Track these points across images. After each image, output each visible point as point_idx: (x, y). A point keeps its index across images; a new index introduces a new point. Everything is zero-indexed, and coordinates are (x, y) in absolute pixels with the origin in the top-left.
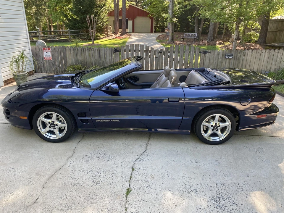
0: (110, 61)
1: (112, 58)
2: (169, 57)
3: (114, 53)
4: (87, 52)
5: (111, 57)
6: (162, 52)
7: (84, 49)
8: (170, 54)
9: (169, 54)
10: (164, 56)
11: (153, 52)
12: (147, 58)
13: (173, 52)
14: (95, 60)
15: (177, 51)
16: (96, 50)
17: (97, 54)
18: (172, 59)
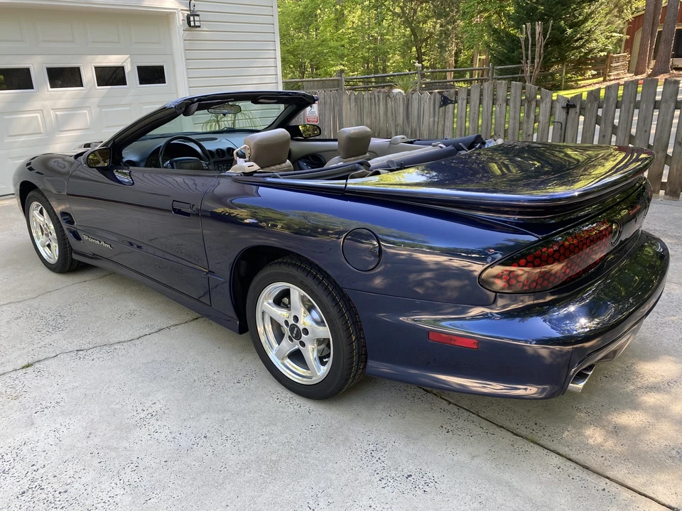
0: (429, 129)
1: (434, 120)
2: (598, 121)
3: (441, 106)
4: (381, 104)
5: (432, 119)
6: (578, 106)
7: (377, 98)
8: (605, 113)
9: (600, 112)
10: (582, 118)
11: (549, 105)
12: (528, 122)
13: (614, 106)
14: (397, 125)
15: (630, 102)
16: (401, 100)
17: (401, 109)
18: (610, 130)
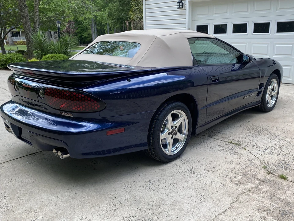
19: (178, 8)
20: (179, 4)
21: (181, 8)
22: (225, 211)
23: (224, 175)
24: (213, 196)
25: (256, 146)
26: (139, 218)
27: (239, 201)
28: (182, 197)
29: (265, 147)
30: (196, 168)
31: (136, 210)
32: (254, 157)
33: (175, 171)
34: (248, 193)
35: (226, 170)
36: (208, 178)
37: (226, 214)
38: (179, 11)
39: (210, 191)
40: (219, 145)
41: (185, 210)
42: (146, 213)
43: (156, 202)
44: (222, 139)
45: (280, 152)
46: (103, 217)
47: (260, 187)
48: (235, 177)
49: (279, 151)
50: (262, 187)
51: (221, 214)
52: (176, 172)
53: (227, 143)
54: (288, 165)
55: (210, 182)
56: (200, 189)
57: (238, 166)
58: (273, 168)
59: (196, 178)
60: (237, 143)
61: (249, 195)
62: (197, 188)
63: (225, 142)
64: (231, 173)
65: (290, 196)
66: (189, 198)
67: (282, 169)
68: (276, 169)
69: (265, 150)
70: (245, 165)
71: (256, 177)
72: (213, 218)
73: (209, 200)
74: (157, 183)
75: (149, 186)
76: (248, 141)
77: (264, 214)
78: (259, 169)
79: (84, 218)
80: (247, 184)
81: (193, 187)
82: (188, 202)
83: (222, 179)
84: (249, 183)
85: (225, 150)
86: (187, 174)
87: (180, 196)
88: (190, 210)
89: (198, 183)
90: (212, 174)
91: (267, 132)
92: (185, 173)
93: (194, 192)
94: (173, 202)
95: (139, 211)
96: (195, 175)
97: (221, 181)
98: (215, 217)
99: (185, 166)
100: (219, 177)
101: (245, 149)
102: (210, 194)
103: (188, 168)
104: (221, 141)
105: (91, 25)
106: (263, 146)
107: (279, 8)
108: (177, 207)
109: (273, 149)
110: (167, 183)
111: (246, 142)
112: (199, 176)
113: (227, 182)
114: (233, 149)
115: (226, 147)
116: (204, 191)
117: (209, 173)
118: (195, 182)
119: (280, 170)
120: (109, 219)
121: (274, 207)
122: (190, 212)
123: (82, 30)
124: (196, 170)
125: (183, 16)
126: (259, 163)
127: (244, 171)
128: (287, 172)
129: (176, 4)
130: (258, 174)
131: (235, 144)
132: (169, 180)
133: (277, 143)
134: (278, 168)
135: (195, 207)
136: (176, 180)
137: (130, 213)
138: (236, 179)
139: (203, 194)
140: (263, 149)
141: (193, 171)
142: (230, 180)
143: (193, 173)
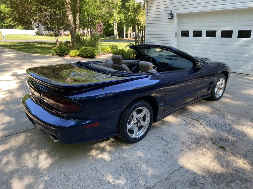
19: (169, 19)
20: (169, 16)
21: (171, 19)
22: (179, 169)
23: (183, 143)
24: (173, 157)
25: (209, 123)
26: (125, 169)
27: (189, 162)
28: (153, 156)
29: (215, 124)
30: (166, 136)
31: (124, 163)
32: (206, 131)
33: (152, 137)
34: (196, 157)
35: (185, 139)
36: (172, 144)
37: (179, 171)
38: (169, 21)
39: (172, 153)
40: (184, 120)
41: (154, 166)
42: (129, 166)
43: (137, 159)
44: (187, 116)
45: (225, 129)
46: (103, 166)
47: (205, 153)
48: (190, 145)
49: (225, 127)
50: (207, 153)
51: (176, 171)
52: (153, 139)
53: (190, 119)
54: (228, 138)
55: (174, 147)
56: (166, 152)
57: (194, 137)
58: (217, 140)
59: (165, 144)
60: (197, 119)
61: (197, 159)
62: (164, 151)
63: (189, 118)
64: (188, 142)
65: (224, 162)
66: (158, 158)
67: (223, 141)
68: (219, 140)
69: (215, 126)
70: (199, 137)
71: (204, 146)
72: (170, 173)
73: (170, 160)
74: (139, 145)
75: (134, 147)
76: (205, 118)
77: (204, 173)
78: (208, 140)
79: (92, 165)
80: (197, 150)
81: (162, 150)
82: (157, 160)
83: (181, 146)
84: (199, 150)
85: (188, 124)
86: (159, 141)
87: (152, 155)
88: (157, 166)
89: (165, 148)
90: (176, 142)
91: (219, 112)
92: (159, 139)
93: (162, 153)
94: (147, 160)
95: (125, 164)
96: (164, 141)
97: (180, 147)
98: (172, 172)
99: (159, 134)
100: (180, 144)
101: (201, 125)
102: (172, 156)
103: (161, 136)
104: (187, 117)
105: (114, 23)
106: (214, 123)
107: (240, 20)
108: (149, 163)
109: (220, 126)
110: (145, 146)
111: (203, 119)
112: (167, 143)
113: (185, 148)
114: (193, 123)
115: (189, 122)
116: (168, 153)
117: (174, 141)
118: (164, 146)
119: (222, 142)
120: (106, 168)
121: (212, 169)
122: (157, 168)
123: (108, 26)
124: (166, 138)
125: (172, 24)
126: (208, 135)
127: (197, 141)
128: (226, 144)
129: (168, 15)
130: (206, 143)
131: (195, 120)
132: (147, 144)
133: (224, 121)
134: (221, 140)
135: (160, 164)
136: (152, 144)
137: (120, 165)
138: (191, 147)
139: (167, 155)
140: (214, 125)
141: (163, 139)
142: (187, 146)
143: (164, 140)
